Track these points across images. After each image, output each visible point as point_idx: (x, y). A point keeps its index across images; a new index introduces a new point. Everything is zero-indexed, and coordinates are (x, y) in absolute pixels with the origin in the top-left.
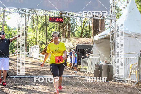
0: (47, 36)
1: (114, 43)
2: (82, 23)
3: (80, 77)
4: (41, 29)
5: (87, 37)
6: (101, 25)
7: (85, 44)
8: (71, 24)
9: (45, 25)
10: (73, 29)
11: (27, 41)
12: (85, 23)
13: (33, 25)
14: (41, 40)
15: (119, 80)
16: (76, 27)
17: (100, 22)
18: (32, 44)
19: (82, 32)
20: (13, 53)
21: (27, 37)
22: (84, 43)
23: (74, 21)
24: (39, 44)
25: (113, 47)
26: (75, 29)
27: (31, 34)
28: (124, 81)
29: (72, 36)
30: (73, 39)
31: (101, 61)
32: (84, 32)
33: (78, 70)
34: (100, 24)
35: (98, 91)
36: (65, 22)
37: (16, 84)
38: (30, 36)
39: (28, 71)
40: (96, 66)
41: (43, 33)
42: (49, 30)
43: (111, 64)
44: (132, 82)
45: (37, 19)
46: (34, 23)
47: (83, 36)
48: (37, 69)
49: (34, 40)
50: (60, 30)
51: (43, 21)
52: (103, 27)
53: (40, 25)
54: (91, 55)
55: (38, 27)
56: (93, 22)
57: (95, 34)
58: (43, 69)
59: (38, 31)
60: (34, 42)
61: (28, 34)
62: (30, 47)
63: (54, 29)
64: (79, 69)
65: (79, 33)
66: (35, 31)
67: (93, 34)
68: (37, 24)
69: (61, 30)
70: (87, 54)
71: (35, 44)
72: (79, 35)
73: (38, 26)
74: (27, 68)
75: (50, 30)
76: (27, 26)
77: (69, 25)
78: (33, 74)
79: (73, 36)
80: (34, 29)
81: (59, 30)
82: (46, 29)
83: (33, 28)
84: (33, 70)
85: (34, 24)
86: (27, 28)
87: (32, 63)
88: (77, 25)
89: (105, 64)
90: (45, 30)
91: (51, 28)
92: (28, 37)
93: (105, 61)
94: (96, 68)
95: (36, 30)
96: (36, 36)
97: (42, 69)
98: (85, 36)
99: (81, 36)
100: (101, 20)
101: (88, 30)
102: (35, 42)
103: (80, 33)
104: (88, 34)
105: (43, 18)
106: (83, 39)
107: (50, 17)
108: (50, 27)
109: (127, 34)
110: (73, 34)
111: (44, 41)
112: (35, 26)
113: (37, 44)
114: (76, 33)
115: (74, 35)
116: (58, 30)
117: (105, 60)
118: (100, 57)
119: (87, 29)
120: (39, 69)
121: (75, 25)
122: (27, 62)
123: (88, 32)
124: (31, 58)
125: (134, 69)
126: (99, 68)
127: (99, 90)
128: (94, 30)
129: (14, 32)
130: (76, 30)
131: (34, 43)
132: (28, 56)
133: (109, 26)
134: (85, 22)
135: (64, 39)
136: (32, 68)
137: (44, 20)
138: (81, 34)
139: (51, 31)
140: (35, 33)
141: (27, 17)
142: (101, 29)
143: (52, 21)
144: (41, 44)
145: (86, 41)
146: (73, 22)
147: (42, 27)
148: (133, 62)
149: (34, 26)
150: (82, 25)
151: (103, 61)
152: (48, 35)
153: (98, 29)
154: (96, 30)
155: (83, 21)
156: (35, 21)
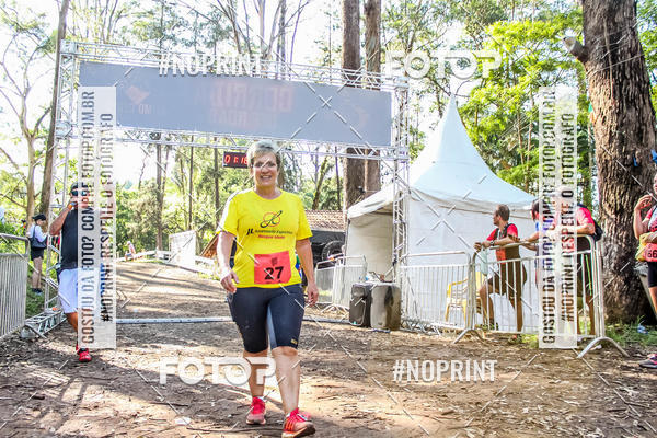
1: (403, 225)
2: (317, 170)
4: (201, 186)
6: (369, 175)
7: (325, 229)
8: (287, 172)
9: (215, 174)
10: (293, 187)
11: (163, 219)
12: (325, 168)
13: (179, 174)
14: (201, 218)
15: (419, 328)
16: (299, 182)
17: (366, 167)
18: (178, 229)
19: (318, 194)
20: (122, 255)
21: (162, 208)
22: (324, 225)
23: (294, 164)
24: (196, 228)
25: (401, 238)
26: (297, 186)
27: (174, 201)
28: (432, 330)
31: (369, 276)
32: (323, 194)
34: (366, 173)
35: (360, 360)
37: (132, 340)
38: (172, 206)
39: (163, 306)
40: (356, 288)
41: (209, 197)
42: (226, 188)
43: (397, 284)
44: (452, 331)
45: (190, 157)
46: (182, 170)
47: (320, 205)
48: (190, 298)
49: (182, 217)
51: (209, 163)
52: (374, 179)
53: (198, 176)
54: (341, 260)
55: (195, 181)
56: (346, 166)
57: (351, 202)
58: (207, 299)
59: (194, 192)
60: (181, 223)
61: (164, 200)
62: (170, 236)
65: (309, 198)
66: (185, 191)
67: (347, 200)
68: (191, 173)
70: (332, 256)
71: (185, 228)
72: (308, 204)
73: (195, 178)
74: (163, 296)
75: (229, 189)
76: (162, 179)
78: (178, 312)
82: (217, 188)
83: (181, 186)
84: (178, 303)
85: (182, 172)
86: (164, 183)
87: (175, 282)
88: (303, 174)
89: (382, 284)
90: (213, 188)
91: (230, 183)
92: (165, 208)
93: (379, 277)
94: (355, 294)
95: (188, 188)
96: (187, 204)
97: (203, 299)
98: (326, 206)
99: (314, 207)
100: (369, 161)
101: (335, 188)
102: (186, 223)
103: (312, 196)
104: (332, 200)
105: (209, 154)
106: (321, 215)
107: (226, 153)
108: (227, 179)
109: (439, 200)
111: (210, 221)
112: (186, 179)
113: (190, 228)
117: (380, 271)
118: (366, 264)
119: (330, 186)
120: (196, 299)
121: (299, 174)
122: (163, 280)
123: (334, 194)
124: (174, 266)
125: (458, 296)
126: (362, 294)
127: (362, 357)
128: (351, 188)
129: (126, 196)
130: (301, 190)
131: (183, 225)
132: (164, 261)
133: (391, 177)
134: (326, 166)
136: (175, 298)
137: (212, 162)
138: (314, 201)
139: (230, 192)
140: (184, 198)
141: (164, 154)
142: (370, 188)
143: (231, 165)
144: (203, 229)
145: (328, 221)
146: (292, 168)
147: (205, 180)
148: (455, 276)
149: (182, 178)
150: (316, 175)
151: (374, 274)
153: (360, 187)
154: (357, 188)
155: (320, 164)
156: (185, 164)
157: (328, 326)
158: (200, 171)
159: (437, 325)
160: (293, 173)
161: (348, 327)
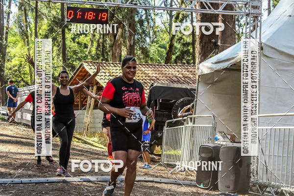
0: (65, 59)
2: (171, 20)
3: (156, 182)
5: (185, 62)
8: (138, 22)
9: (61, 24)
10: (145, 39)
11: (6, 71)
12: (179, 19)
13: (24, 23)
15: (269, 192)
16: (152, 32)
18: (22, 83)
19: (171, 46)
21: (5, 61)
22: (176, 79)
23: (146, 13)
26: (150, 38)
27: (18, 53)
29: (140, 59)
30: (142, 69)
31: (219, 136)
32: (178, 45)
33: (153, 161)
36: (121, 17)
38: (16, 58)
40: (203, 149)
41: (55, 48)
42: (73, 39)
45: (34, 6)
46: (26, 19)
47: (174, 57)
50: (105, 41)
53: (44, 25)
54: (191, 119)
55: (40, 32)
57: (205, 56)
60: (26, 76)
61: (7, 51)
63: (88, 38)
64: (156, 158)
65: (163, 50)
66: (30, 42)
67: (200, 54)
68: (36, 23)
69: (108, 42)
71: (30, 81)
72: (161, 56)
73: (40, 29)
74: (5, 154)
75: (77, 40)
76: (5, 29)
77: (132, 25)
78: (20, 171)
79: (143, 58)
80: (27, 38)
81: (101, 41)
82: (64, 39)
83: (24, 35)
84: (20, 162)
85: (26, 21)
86: (7, 33)
87: (18, 139)
88: (156, 25)
89: (230, 144)
90: (60, 39)
91: (78, 34)
92: (8, 60)
93: (229, 137)
94: (203, 155)
98: (179, 58)
99: (168, 60)
101: (189, 40)
102: (31, 76)
103: (165, 48)
104: (187, 52)
106: (173, 69)
110: (145, 52)
112: (30, 29)
114: (153, 50)
115: (148, 56)
116: (98, 41)
118: (216, 123)
119: (184, 37)
121: (152, 24)
123: (188, 46)
124: (18, 123)
126: (210, 155)
128: (204, 41)
130: (153, 42)
131: (28, 79)
134: (181, 16)
135: (115, 68)
136: (18, 156)
137: (58, 11)
138: (167, 54)
139: (78, 43)
140: (29, 50)
145: (180, 76)
146: (144, 18)
147: (51, 30)
149: (27, 28)
150: (170, 26)
151: (224, 134)
152: (69, 54)
153: (213, 40)
154: (210, 42)
155: (174, 13)
156: (30, 13)
157: (174, 188)
158: (45, 21)
159: (288, 189)
160: (146, 24)
161: (194, 190)
